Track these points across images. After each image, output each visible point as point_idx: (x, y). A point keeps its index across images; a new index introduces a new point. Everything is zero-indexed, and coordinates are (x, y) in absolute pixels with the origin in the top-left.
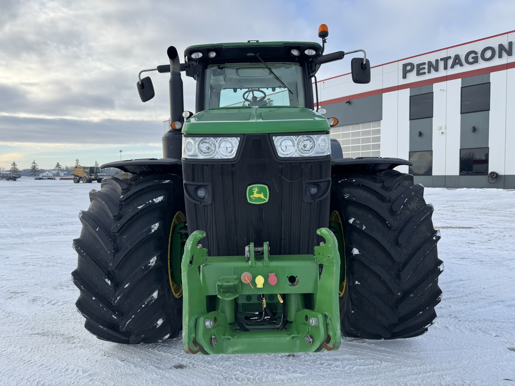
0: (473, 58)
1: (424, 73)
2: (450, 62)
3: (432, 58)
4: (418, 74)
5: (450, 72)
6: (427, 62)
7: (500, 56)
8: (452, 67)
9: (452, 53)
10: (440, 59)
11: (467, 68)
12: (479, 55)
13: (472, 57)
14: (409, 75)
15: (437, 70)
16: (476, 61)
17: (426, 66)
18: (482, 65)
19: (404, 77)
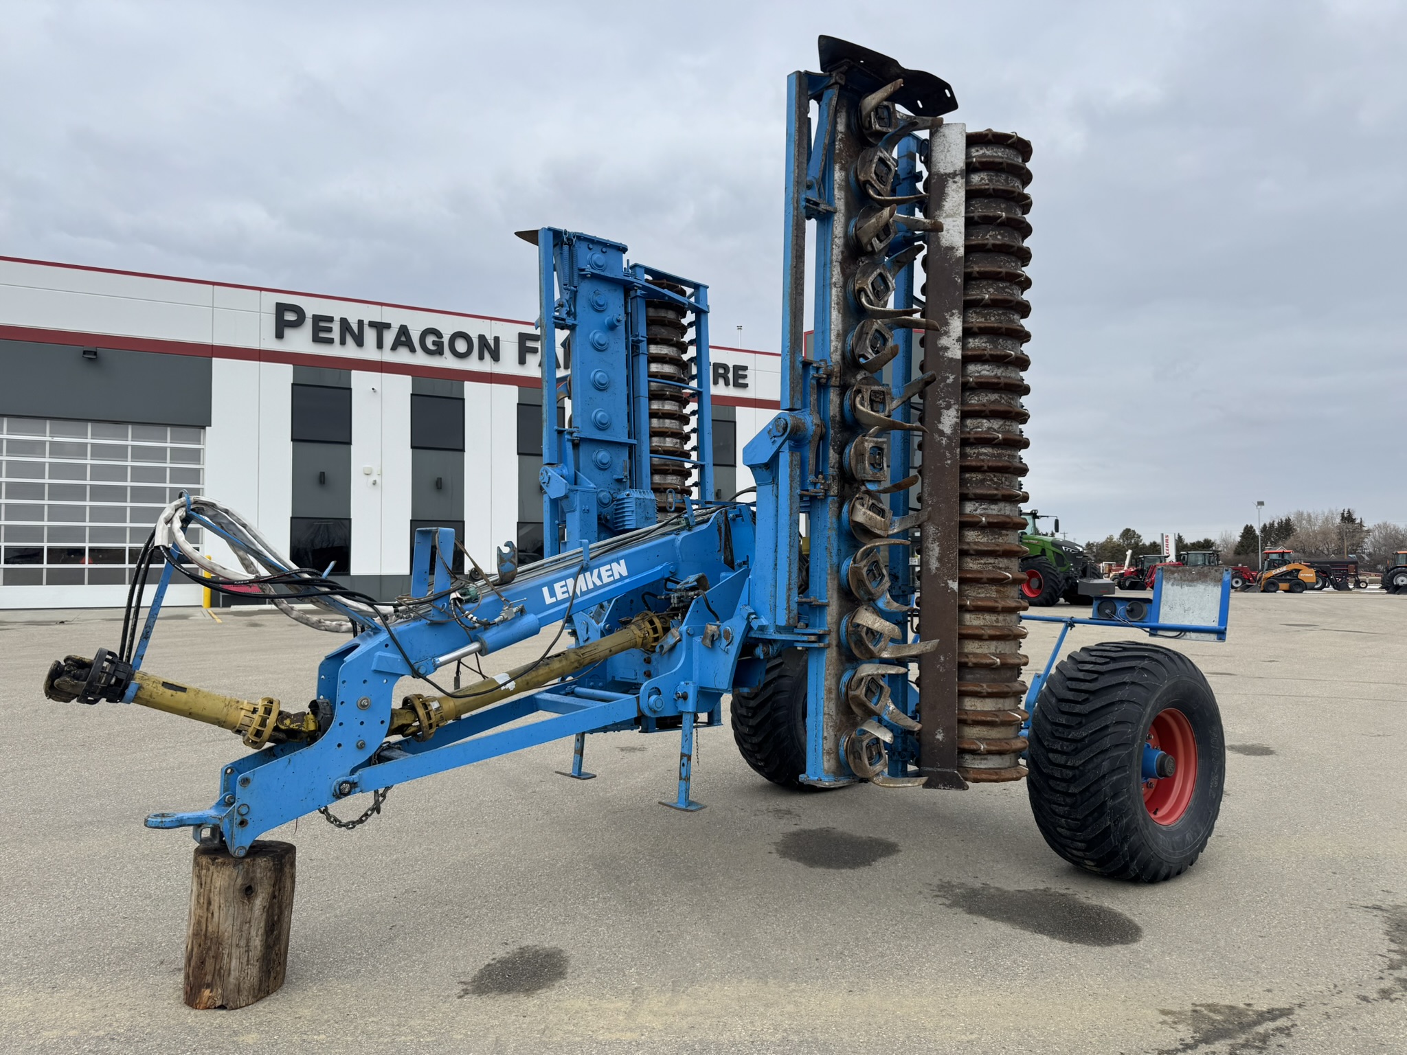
0: (434, 343)
1: (331, 341)
2: (389, 337)
3: (354, 314)
4: (316, 339)
5: (388, 356)
6: (337, 318)
7: (481, 357)
8: (394, 348)
9: (396, 318)
10: (370, 322)
11: (421, 359)
12: (446, 340)
13: (434, 341)
14: (288, 333)
15: (360, 342)
16: (439, 352)
17: (336, 327)
18: (447, 362)
19: (279, 335)
